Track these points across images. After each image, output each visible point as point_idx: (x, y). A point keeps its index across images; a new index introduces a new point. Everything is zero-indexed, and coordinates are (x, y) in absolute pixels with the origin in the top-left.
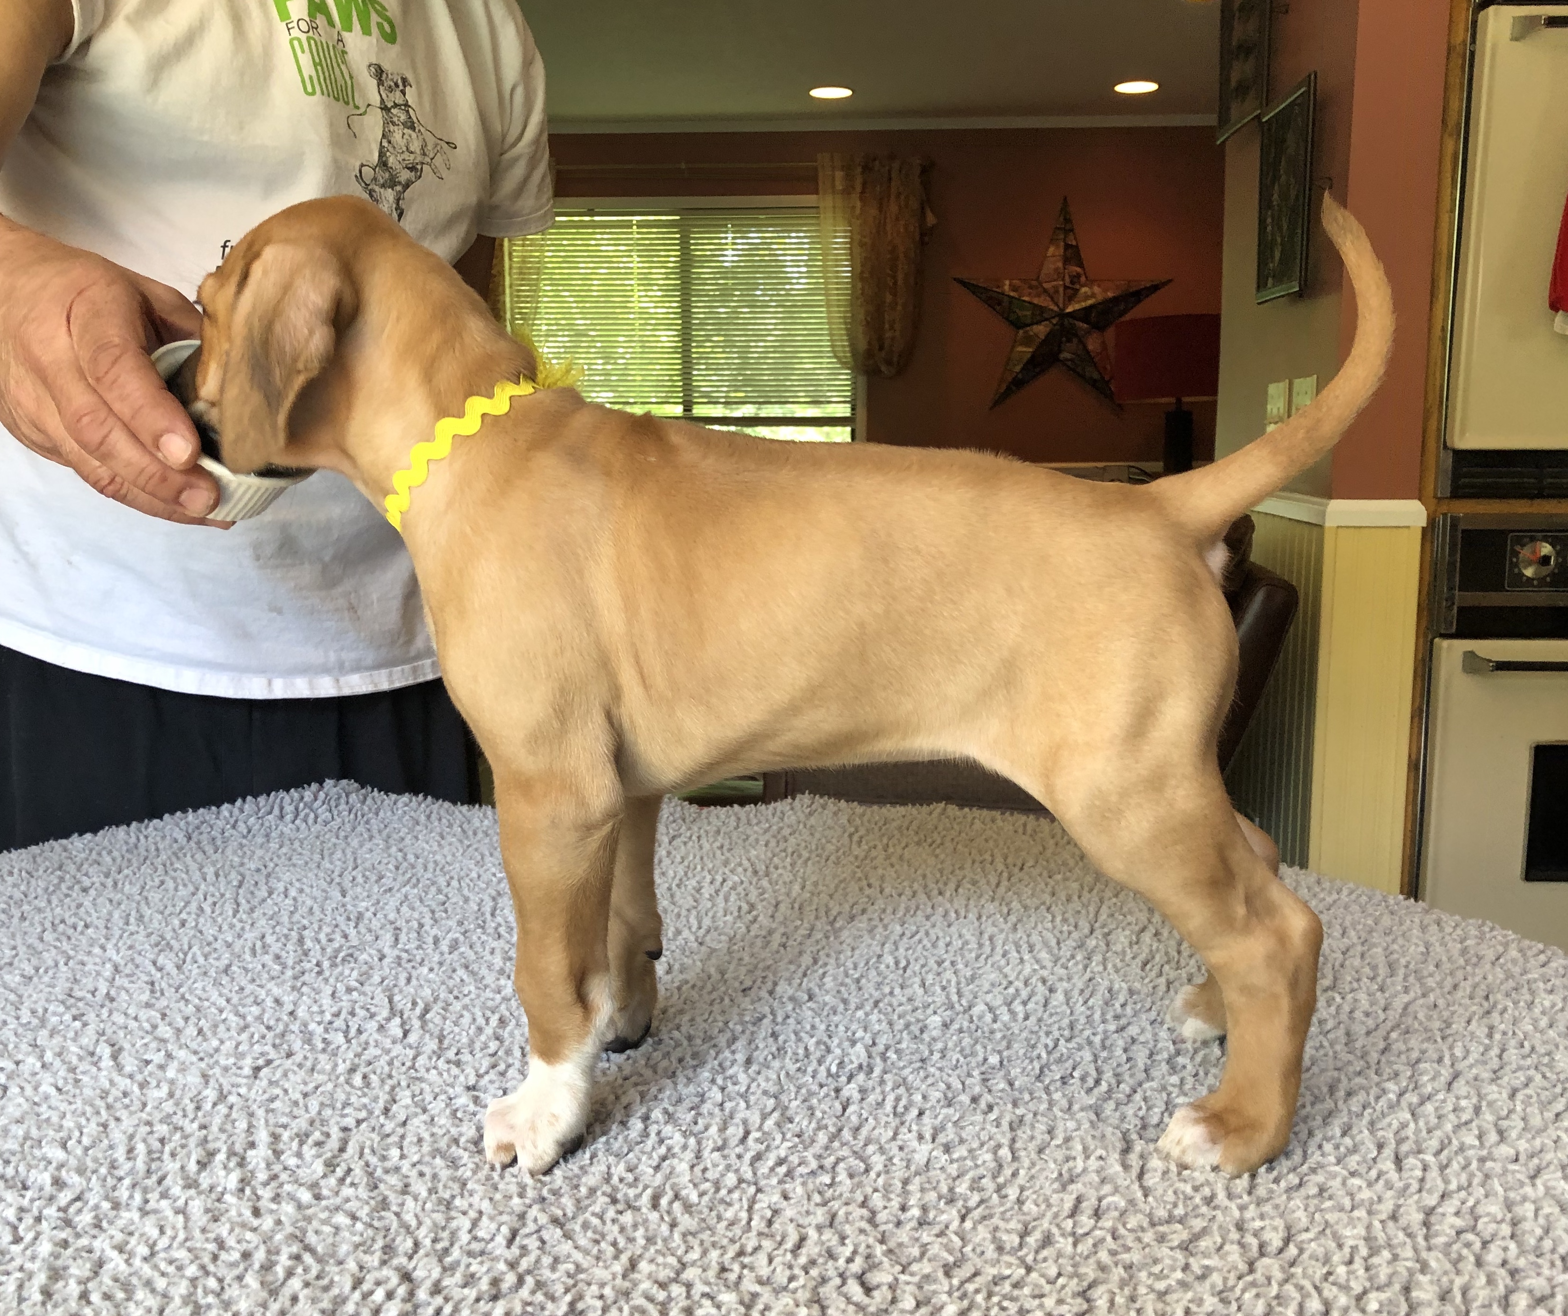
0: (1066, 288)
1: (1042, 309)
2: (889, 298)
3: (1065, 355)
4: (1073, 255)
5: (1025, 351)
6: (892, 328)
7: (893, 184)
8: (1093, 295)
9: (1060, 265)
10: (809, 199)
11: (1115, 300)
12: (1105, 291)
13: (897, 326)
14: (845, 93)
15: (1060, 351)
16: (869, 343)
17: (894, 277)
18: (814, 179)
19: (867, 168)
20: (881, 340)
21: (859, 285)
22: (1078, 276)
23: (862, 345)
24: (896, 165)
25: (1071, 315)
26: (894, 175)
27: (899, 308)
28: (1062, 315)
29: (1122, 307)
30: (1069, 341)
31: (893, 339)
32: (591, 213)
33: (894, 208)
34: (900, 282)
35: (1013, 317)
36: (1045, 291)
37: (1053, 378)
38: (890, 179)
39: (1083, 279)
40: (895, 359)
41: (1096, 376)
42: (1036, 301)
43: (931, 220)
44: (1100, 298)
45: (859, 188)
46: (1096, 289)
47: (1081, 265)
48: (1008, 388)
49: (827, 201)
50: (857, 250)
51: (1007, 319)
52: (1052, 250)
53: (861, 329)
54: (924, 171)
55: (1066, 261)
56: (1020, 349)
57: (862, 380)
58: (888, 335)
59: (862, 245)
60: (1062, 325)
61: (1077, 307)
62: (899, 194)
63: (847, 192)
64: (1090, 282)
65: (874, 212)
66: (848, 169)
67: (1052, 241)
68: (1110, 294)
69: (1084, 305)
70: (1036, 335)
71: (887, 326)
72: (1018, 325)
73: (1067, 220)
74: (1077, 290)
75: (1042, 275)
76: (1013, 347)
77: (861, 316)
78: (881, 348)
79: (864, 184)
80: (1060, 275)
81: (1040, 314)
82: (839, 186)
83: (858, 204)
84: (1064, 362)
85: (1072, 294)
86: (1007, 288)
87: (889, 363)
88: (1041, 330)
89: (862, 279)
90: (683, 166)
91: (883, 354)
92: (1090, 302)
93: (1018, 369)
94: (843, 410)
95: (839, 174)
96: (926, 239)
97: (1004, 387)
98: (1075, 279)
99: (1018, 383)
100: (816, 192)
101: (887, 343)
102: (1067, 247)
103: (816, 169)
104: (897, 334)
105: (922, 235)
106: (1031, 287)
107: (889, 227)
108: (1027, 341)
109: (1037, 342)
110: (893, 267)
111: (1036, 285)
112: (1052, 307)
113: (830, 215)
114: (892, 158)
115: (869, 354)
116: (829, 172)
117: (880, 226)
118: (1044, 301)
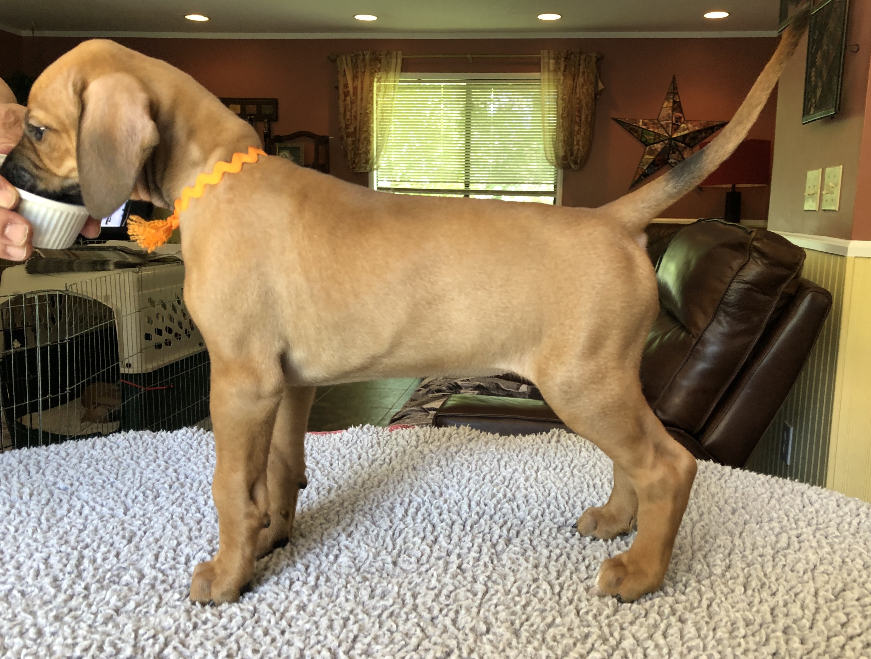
0: (673, 124)
1: (660, 135)
2: (577, 128)
4: (677, 107)
5: (649, 158)
6: (578, 144)
7: (581, 67)
8: (688, 129)
9: (670, 112)
10: (536, 75)
11: (699, 131)
12: (694, 126)
13: (580, 143)
14: (557, 17)
15: (669, 159)
16: (565, 152)
17: (580, 117)
18: (539, 64)
19: (567, 59)
20: (571, 150)
21: (561, 121)
22: (680, 118)
23: (561, 153)
24: (583, 57)
25: (675, 139)
26: (582, 62)
27: (582, 133)
28: (671, 139)
29: (703, 135)
30: (674, 153)
31: (578, 149)
32: (420, 81)
33: (581, 80)
34: (583, 119)
35: (643, 139)
36: (662, 126)
38: (579, 65)
39: (683, 120)
40: (579, 161)
42: (656, 131)
43: (601, 86)
44: (691, 130)
45: (562, 69)
46: (690, 125)
47: (681, 112)
48: (640, 177)
49: (545, 76)
50: (560, 102)
51: (640, 141)
52: (666, 104)
53: (561, 144)
54: (598, 60)
55: (674, 110)
56: (647, 157)
57: (561, 172)
58: (576, 147)
59: (563, 99)
60: (670, 145)
61: (679, 134)
62: (584, 73)
63: (556, 71)
64: (686, 122)
65: (569, 82)
66: (557, 59)
67: (667, 99)
68: (697, 128)
69: (682, 133)
70: (656, 149)
72: (646, 144)
73: (675, 88)
74: (679, 126)
75: (660, 118)
76: (643, 156)
77: (561, 138)
78: (572, 155)
79: (565, 68)
80: (670, 117)
81: (658, 139)
82: (552, 68)
83: (562, 78)
84: (670, 164)
85: (676, 128)
86: (641, 124)
87: (576, 163)
88: (659, 147)
89: (562, 118)
90: (469, 56)
91: (572, 158)
92: (686, 132)
93: (645, 167)
94: (551, 188)
95: (552, 61)
96: (598, 97)
97: (638, 176)
98: (678, 119)
99: (645, 175)
100: (539, 71)
101: (575, 152)
102: (674, 102)
103: (540, 58)
104: (581, 147)
105: (596, 95)
106: (654, 124)
107: (578, 91)
108: (651, 152)
109: (657, 153)
110: (580, 111)
111: (657, 123)
112: (665, 134)
113: (546, 83)
114: (581, 53)
115: (565, 158)
116: (546, 60)
117: (573, 90)
118: (661, 131)
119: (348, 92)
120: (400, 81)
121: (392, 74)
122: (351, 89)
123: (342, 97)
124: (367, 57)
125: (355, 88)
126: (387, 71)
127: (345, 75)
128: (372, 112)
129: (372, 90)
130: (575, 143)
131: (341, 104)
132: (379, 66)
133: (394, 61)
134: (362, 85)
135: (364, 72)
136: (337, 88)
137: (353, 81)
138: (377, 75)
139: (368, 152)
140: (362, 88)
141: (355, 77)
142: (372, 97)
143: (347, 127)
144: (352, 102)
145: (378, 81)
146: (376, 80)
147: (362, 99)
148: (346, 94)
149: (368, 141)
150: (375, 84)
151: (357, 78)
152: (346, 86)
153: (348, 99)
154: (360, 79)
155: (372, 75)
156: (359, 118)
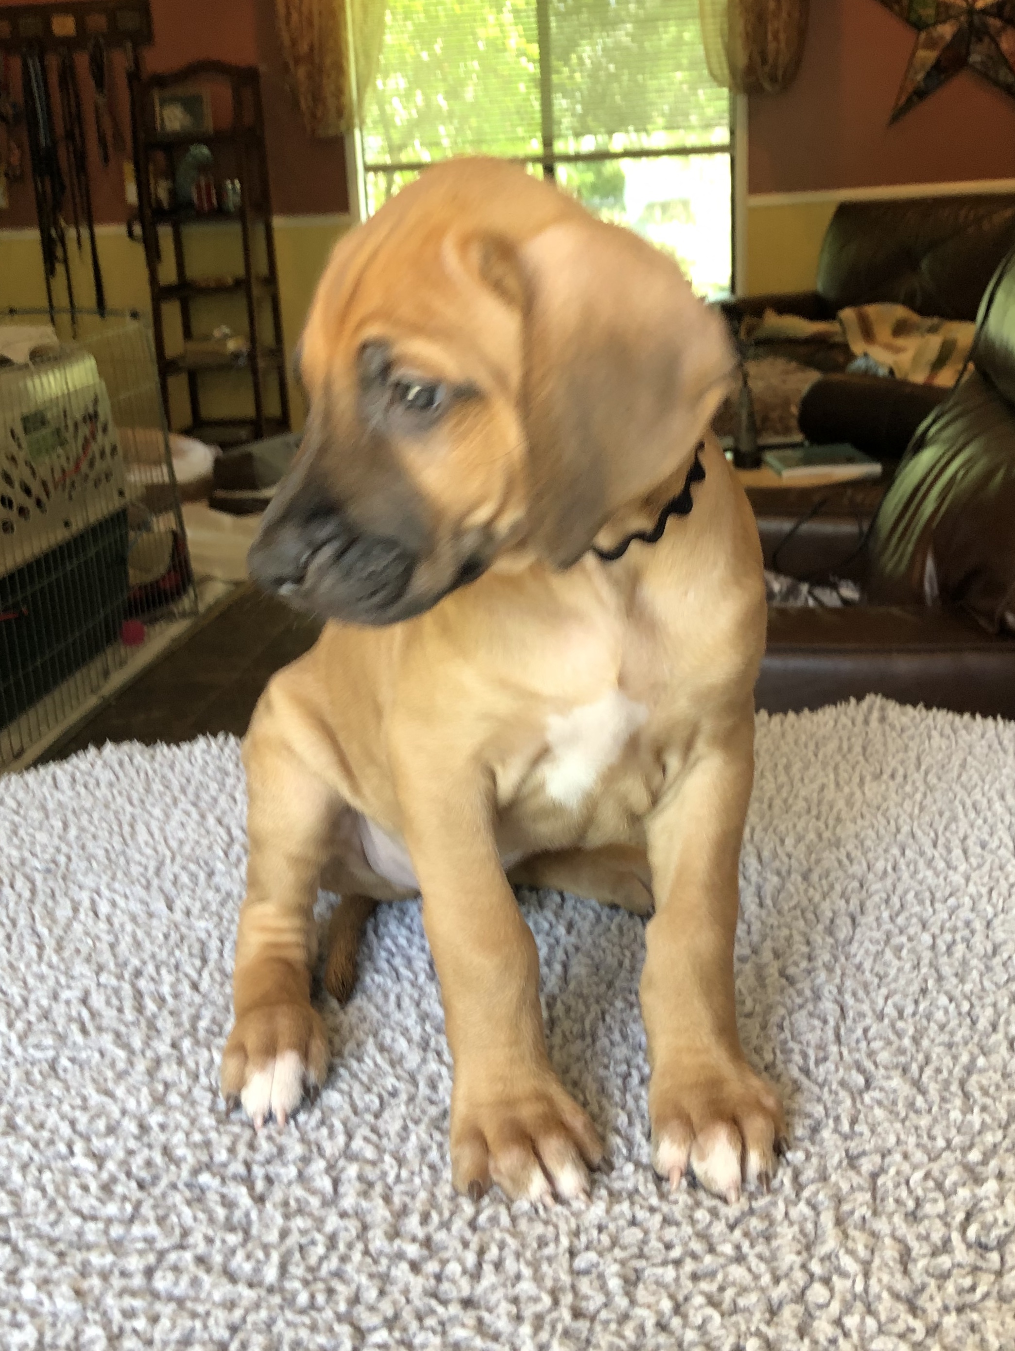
3: (975, 58)
5: (927, 56)
6: (776, 38)
13: (782, 36)
15: (968, 54)
16: (750, 58)
20: (763, 52)
23: (742, 60)
27: (784, 15)
28: (971, 11)
30: (980, 40)
35: (913, 17)
40: (780, 73)
41: (1010, 79)
48: (909, 100)
51: (907, 20)
53: (739, 42)
56: (921, 54)
57: (742, 101)
58: (772, 46)
60: (971, 23)
70: (942, 37)
72: (919, 26)
76: (913, 55)
77: (740, 27)
78: (764, 61)
84: (973, 66)
87: (773, 79)
88: (946, 30)
91: (767, 69)
93: (920, 76)
97: (904, 99)
99: (920, 94)
101: (771, 56)
104: (783, 45)
108: (931, 44)
109: (942, 45)
115: (750, 69)
130: (770, 37)
139: (340, 91)
143: (294, 43)
156: (316, 21)
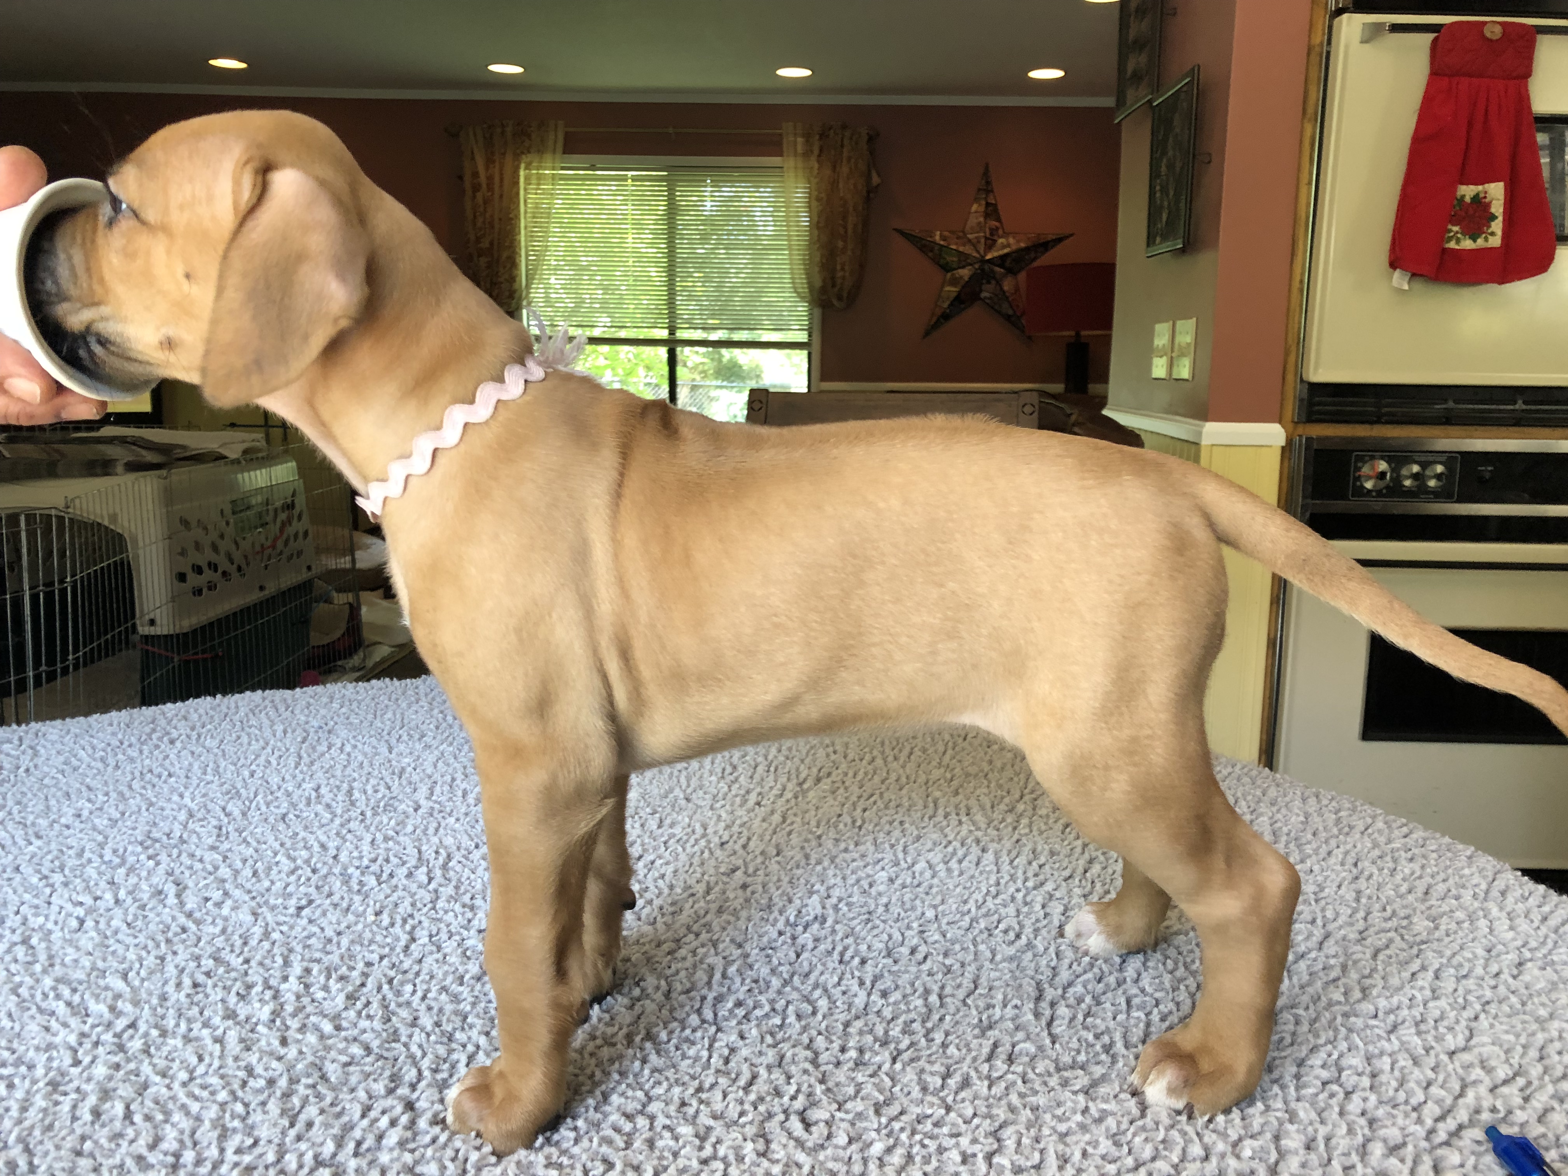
0: (986, 238)
1: (967, 256)
2: (840, 244)
3: (984, 295)
4: (991, 211)
5: (952, 290)
6: (843, 269)
7: (845, 149)
8: (1008, 245)
9: (982, 219)
10: (775, 161)
11: (1027, 249)
12: (1018, 241)
13: (847, 268)
14: (806, 73)
15: (981, 291)
16: (824, 281)
17: (845, 228)
18: (780, 144)
19: (823, 136)
20: (833, 278)
21: (816, 232)
22: (997, 229)
23: (818, 283)
24: (847, 134)
25: (989, 261)
26: (846, 142)
27: (849, 253)
28: (983, 261)
29: (1033, 255)
30: (989, 282)
31: (844, 278)
32: (593, 168)
33: (845, 170)
34: (850, 231)
35: (942, 262)
36: (970, 241)
37: (974, 313)
38: (842, 146)
39: (1000, 232)
40: (845, 295)
41: (1010, 312)
42: (961, 249)
43: (876, 180)
44: (1014, 247)
45: (816, 152)
46: (1011, 240)
47: (999, 220)
48: (938, 320)
49: (789, 163)
50: (815, 204)
51: (938, 264)
52: (975, 207)
53: (817, 269)
54: (871, 139)
55: (987, 215)
56: (948, 288)
57: (817, 312)
58: (840, 274)
59: (818, 199)
60: (983, 270)
61: (996, 254)
62: (849, 159)
63: (806, 155)
64: (1006, 235)
65: (828, 172)
66: (807, 137)
67: (976, 200)
68: (1023, 245)
69: (1001, 252)
70: (961, 277)
71: (839, 267)
72: (946, 268)
73: (988, 183)
74: (995, 241)
75: (968, 228)
76: (943, 286)
77: (818, 259)
78: (833, 286)
79: (821, 150)
80: (981, 227)
81: (964, 260)
82: (800, 149)
83: (816, 166)
84: (983, 300)
85: (990, 244)
86: (937, 238)
87: (840, 298)
88: (965, 273)
89: (818, 228)
90: (671, 130)
91: (835, 290)
92: (1006, 251)
93: (946, 305)
94: (802, 337)
95: (800, 140)
96: (872, 195)
97: (934, 319)
98: (994, 231)
99: (946, 317)
100: (781, 155)
101: (839, 281)
102: (988, 204)
103: (781, 135)
104: (847, 274)
105: (868, 192)
106: (957, 238)
107: (841, 185)
108: (954, 282)
109: (962, 283)
110: (845, 218)
111: (961, 236)
112: (975, 254)
113: (792, 174)
114: (844, 127)
115: (823, 290)
116: (792, 139)
117: (834, 184)
118: (968, 249)
119: (480, 185)
120: (563, 168)
121: (548, 157)
122: (483, 178)
123: (469, 192)
124: (509, 130)
125: (490, 178)
126: (541, 151)
127: (473, 159)
128: (517, 217)
129: (517, 183)
131: (468, 205)
132: (527, 144)
133: (552, 136)
134: (501, 174)
135: (504, 154)
136: (461, 178)
137: (487, 168)
138: (525, 159)
139: (513, 279)
140: (502, 180)
141: (489, 162)
142: (518, 194)
143: (478, 240)
144: (485, 202)
145: (526, 168)
146: (523, 166)
147: (501, 196)
148: (476, 188)
149: (512, 263)
150: (522, 173)
151: (494, 162)
152: (475, 175)
153: (479, 196)
154: (497, 164)
155: (517, 157)
156: (497, 226)
